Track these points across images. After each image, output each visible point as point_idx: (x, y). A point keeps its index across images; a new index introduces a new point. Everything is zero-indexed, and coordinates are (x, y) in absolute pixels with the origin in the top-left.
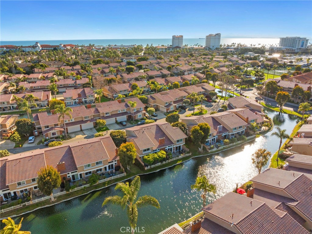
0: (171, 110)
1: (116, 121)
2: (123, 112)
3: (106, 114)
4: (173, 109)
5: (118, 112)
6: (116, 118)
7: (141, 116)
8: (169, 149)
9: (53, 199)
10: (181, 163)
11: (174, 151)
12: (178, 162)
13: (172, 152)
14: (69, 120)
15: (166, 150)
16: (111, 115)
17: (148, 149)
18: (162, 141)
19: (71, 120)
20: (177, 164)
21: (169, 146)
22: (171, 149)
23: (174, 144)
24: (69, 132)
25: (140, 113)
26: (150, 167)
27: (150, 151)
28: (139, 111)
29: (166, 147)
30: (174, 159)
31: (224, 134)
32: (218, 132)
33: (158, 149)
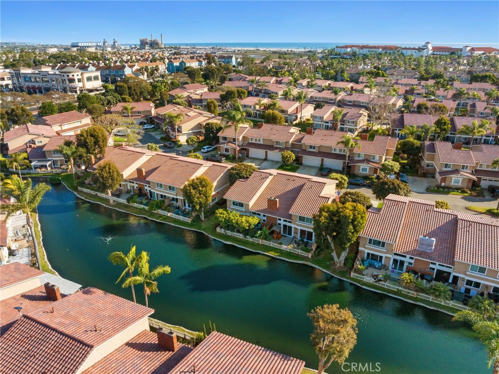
0: (453, 184)
1: (322, 165)
2: (341, 154)
3: (311, 147)
4: (460, 184)
5: (333, 152)
6: (322, 160)
7: (368, 172)
8: (285, 226)
9: (111, 202)
10: (274, 256)
11: (295, 235)
12: (270, 252)
13: (291, 235)
14: (256, 140)
15: (280, 224)
16: (319, 152)
17: (241, 205)
18: (271, 203)
19: (259, 140)
20: (266, 253)
21: (284, 221)
22: (290, 228)
23: (292, 220)
24: (250, 156)
25: (365, 165)
26: (225, 232)
27: (243, 209)
28: (367, 160)
29: (280, 220)
30: (272, 244)
31: (439, 265)
32: (418, 251)
33: (262, 214)
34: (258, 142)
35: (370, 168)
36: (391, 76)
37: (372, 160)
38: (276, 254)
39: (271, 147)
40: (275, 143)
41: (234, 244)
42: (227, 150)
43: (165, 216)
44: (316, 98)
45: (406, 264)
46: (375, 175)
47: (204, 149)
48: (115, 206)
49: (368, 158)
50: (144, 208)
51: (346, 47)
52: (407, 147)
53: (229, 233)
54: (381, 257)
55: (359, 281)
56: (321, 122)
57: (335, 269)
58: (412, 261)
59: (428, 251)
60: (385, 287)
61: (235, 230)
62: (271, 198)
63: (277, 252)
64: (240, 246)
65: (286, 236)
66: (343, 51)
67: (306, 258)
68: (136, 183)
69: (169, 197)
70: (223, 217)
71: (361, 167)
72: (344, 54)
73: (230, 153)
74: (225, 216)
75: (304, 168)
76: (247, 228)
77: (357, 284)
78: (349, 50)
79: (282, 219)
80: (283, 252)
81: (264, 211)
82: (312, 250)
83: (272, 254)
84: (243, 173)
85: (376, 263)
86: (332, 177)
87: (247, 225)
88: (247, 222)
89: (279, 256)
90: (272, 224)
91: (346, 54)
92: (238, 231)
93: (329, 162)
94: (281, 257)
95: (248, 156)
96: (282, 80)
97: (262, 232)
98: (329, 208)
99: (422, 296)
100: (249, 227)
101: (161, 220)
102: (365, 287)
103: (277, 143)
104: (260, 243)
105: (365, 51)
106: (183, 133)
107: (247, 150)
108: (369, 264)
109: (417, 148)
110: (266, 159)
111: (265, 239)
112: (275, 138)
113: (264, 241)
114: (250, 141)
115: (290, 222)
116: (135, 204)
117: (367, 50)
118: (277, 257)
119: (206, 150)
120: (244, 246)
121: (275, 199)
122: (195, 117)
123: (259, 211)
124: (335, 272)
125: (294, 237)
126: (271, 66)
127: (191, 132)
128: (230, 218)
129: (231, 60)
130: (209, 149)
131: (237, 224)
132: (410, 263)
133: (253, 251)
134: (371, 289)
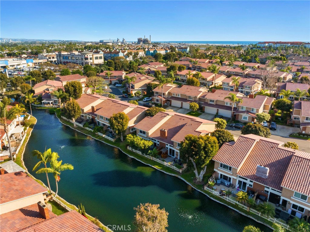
1: (217, 113)
3: (211, 101)
5: (226, 105)
6: (218, 110)
7: (247, 119)
8: (170, 149)
9: (75, 125)
10: (157, 169)
11: (177, 156)
12: (156, 166)
13: (174, 156)
14: (176, 95)
15: (167, 148)
16: (216, 104)
17: (144, 133)
18: (162, 132)
19: (178, 95)
20: (153, 166)
21: (170, 146)
22: (174, 151)
23: (173, 145)
24: (172, 105)
25: (245, 114)
26: (132, 149)
27: (145, 136)
28: (248, 112)
29: (167, 145)
30: (158, 161)
31: (272, 189)
32: (256, 176)
33: (157, 140)
34: (178, 96)
35: (249, 117)
36: (290, 60)
37: (252, 112)
38: (159, 168)
39: (185, 100)
40: (188, 97)
41: (135, 158)
42: (157, 100)
43: (101, 136)
44: (231, 72)
45: (247, 186)
46: (253, 122)
47: (145, 99)
48: (76, 128)
49: (249, 110)
50: (91, 131)
51: (265, 43)
52: (280, 104)
53: (134, 150)
54: (230, 178)
55: (209, 194)
56: (228, 86)
57: (195, 182)
58: (252, 184)
59: (263, 177)
60: (227, 200)
61: (138, 149)
62: (162, 129)
63: (160, 167)
64: (138, 160)
65: (171, 157)
66: (262, 45)
67: (178, 173)
68: (91, 116)
69: (107, 125)
70: (130, 139)
71: (243, 116)
72: (263, 47)
73: (159, 102)
74: (131, 139)
75: (205, 115)
76: (143, 148)
77: (207, 195)
78: (267, 45)
79: (169, 145)
80: (165, 167)
81: (157, 138)
82: (183, 167)
83: (156, 167)
84: (153, 113)
85: (226, 182)
86: (215, 120)
87: (143, 146)
88: (144, 144)
89: (160, 169)
90: (163, 147)
91: (264, 47)
92: (139, 150)
93: (222, 112)
94: (162, 170)
95: (170, 105)
96: (213, 61)
97: (152, 151)
98: (192, 138)
99: (253, 211)
100: (144, 147)
101: (98, 139)
102: (212, 199)
103: (189, 97)
104: (151, 159)
105: (278, 45)
106: (135, 89)
107: (170, 101)
108: (221, 182)
109: (288, 105)
110: (181, 108)
111: (155, 157)
112: (188, 94)
113: (153, 158)
114: (173, 96)
115: (173, 147)
116: (87, 128)
117: (280, 44)
118: (159, 170)
119: (146, 100)
120: (141, 160)
121: (165, 130)
122: (144, 80)
123: (155, 138)
124: (195, 184)
125: (176, 158)
126: (209, 53)
127: (140, 89)
128: (134, 140)
129: (187, 50)
130: (148, 100)
131: (137, 145)
132: (250, 185)
133: (145, 164)
134: (216, 201)
